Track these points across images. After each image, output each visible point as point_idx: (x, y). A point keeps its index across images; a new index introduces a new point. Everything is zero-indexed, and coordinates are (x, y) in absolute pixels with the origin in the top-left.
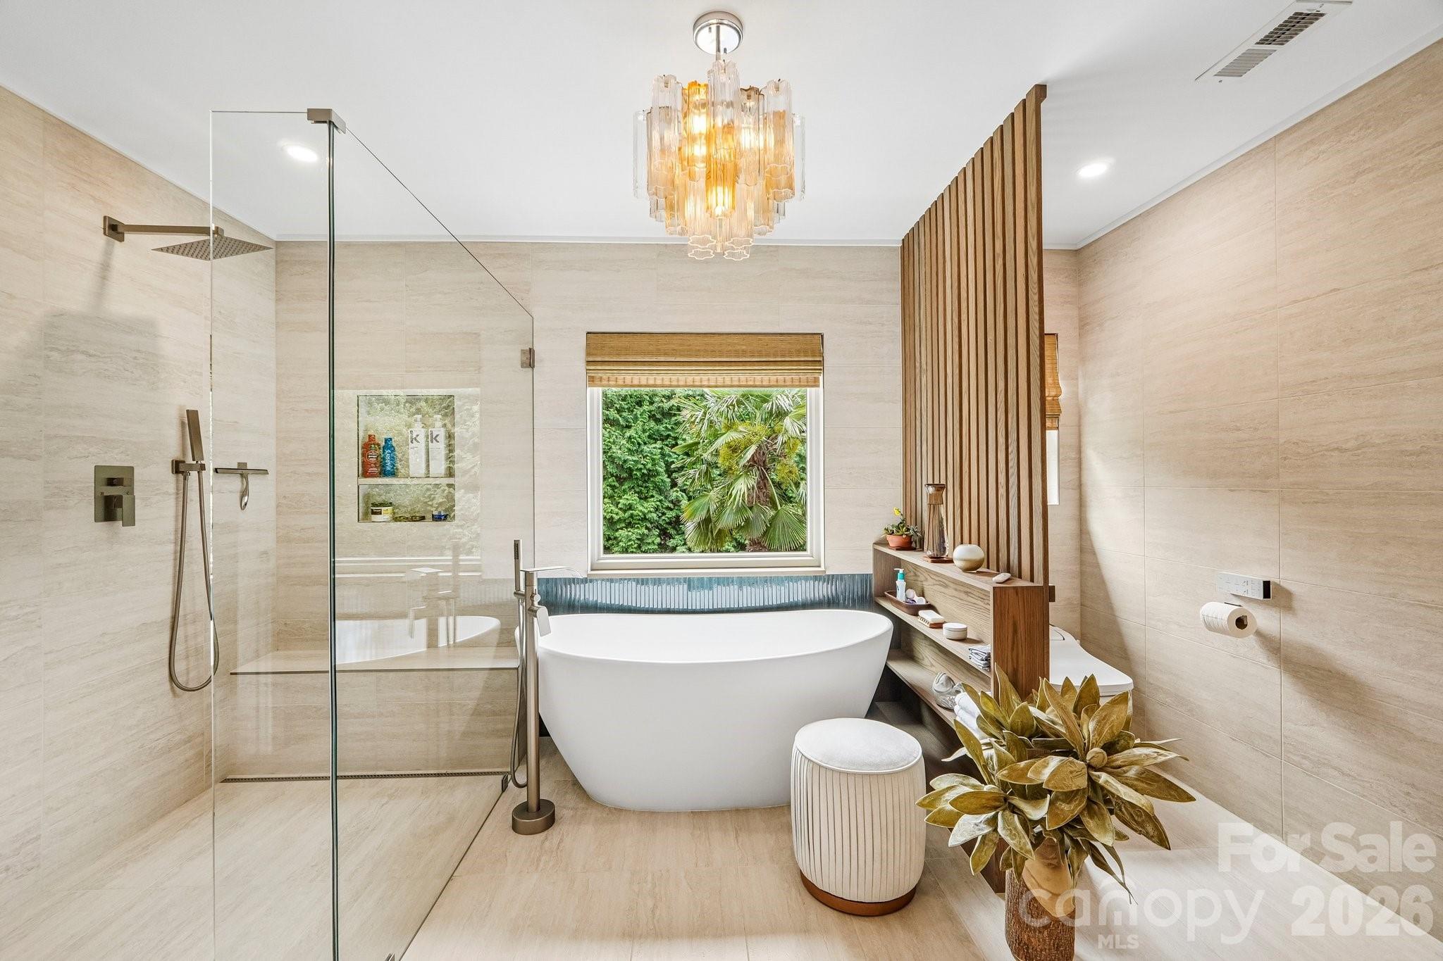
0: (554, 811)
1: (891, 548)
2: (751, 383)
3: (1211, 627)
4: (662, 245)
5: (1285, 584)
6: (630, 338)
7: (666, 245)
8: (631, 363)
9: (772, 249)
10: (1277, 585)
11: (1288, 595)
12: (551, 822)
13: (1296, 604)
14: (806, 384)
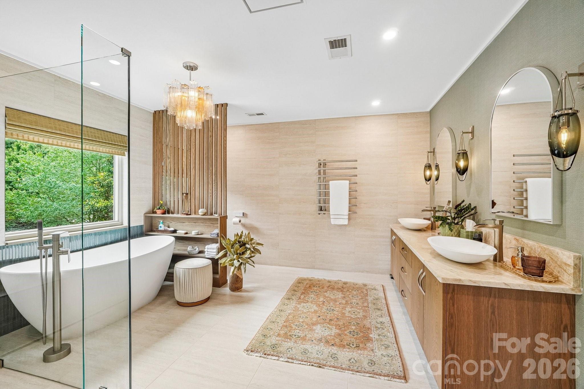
0: (70, 347)
1: (159, 214)
2: (98, 150)
3: (234, 224)
4: (58, 76)
5: (246, 213)
6: (37, 117)
7: (60, 77)
8: (44, 132)
9: (110, 97)
10: (245, 213)
11: (247, 214)
12: (69, 352)
13: (248, 216)
14: (120, 154)
